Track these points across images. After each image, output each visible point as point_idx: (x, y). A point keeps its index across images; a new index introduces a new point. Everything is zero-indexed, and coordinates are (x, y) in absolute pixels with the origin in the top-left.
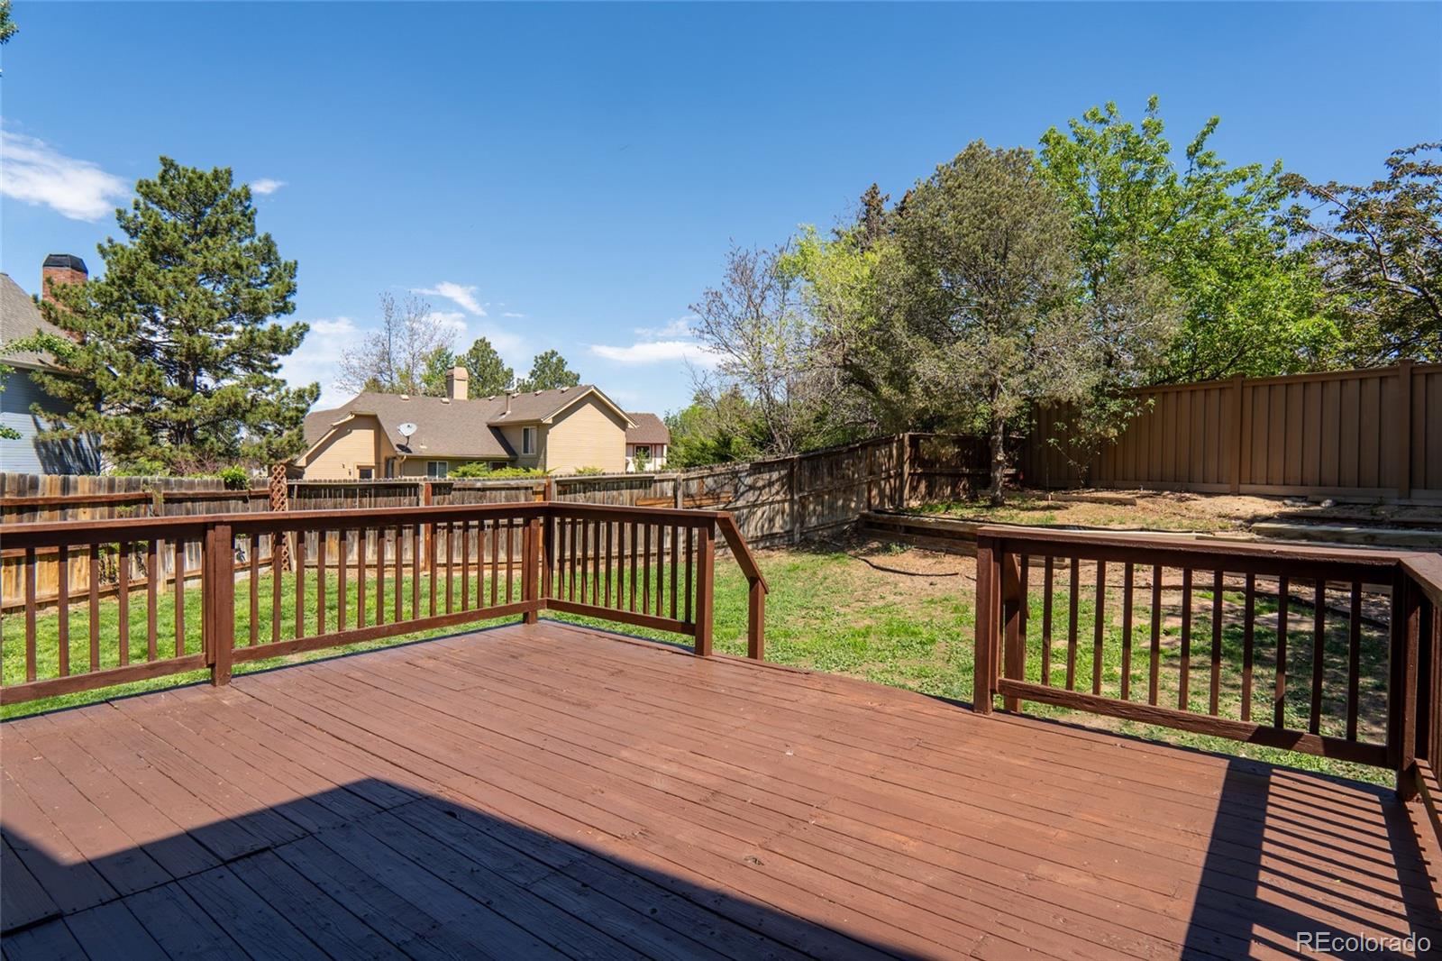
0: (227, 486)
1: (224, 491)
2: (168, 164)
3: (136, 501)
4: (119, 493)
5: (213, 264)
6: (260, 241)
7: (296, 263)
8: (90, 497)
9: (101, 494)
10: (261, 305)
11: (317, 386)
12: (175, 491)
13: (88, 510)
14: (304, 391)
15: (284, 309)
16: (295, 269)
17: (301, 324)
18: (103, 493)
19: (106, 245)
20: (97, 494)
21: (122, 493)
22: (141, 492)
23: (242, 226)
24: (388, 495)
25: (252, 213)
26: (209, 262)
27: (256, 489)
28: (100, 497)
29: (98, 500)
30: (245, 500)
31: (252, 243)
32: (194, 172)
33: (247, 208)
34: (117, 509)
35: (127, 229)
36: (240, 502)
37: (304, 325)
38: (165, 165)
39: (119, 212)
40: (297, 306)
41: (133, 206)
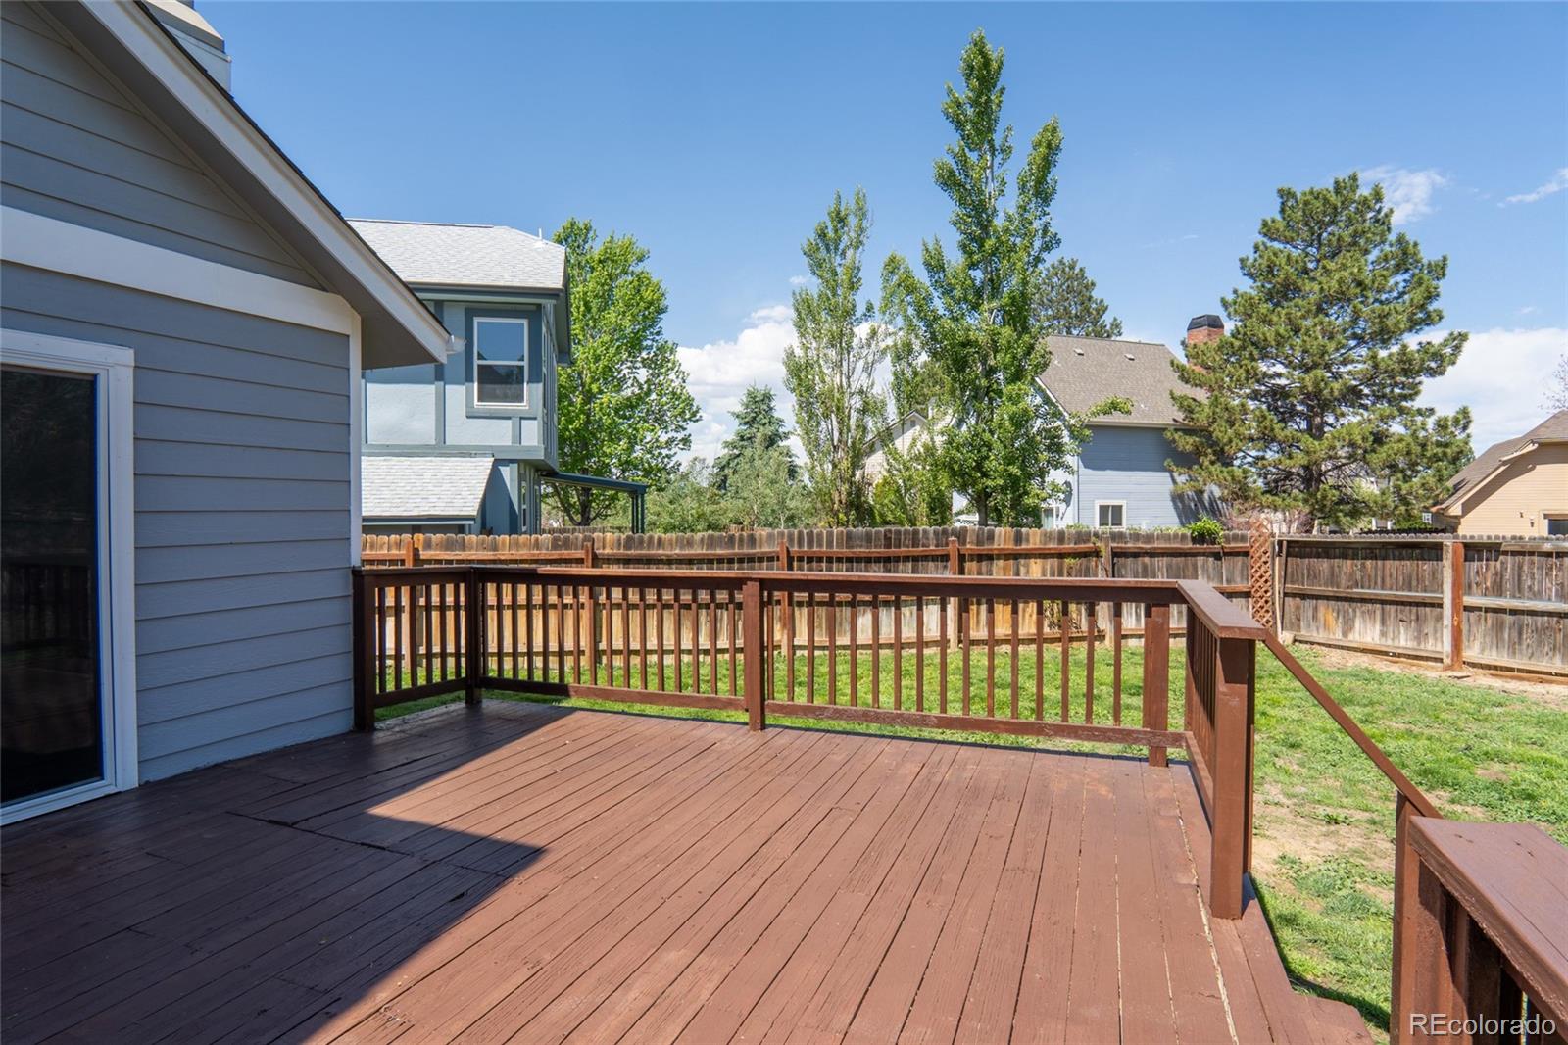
0: (1194, 540)
1: (1190, 545)
2: (1285, 195)
3: (1085, 554)
4: (1069, 546)
5: (1329, 288)
6: (1391, 245)
7: (1445, 259)
8: (1040, 549)
9: (1051, 546)
10: (1390, 322)
11: (1465, 412)
12: (1129, 545)
13: (1038, 560)
14: (1446, 419)
15: (1430, 320)
16: (1443, 268)
17: (1456, 333)
18: (1053, 545)
19: (1230, 297)
20: (1047, 546)
21: (1072, 546)
22: (1091, 545)
23: (1370, 235)
24: (1401, 558)
25: (1386, 215)
26: (1325, 287)
27: (1232, 545)
28: (1049, 549)
29: (1047, 552)
30: (1217, 556)
31: (1382, 251)
32: (1312, 193)
33: (1379, 211)
34: (1068, 561)
35: (1250, 275)
36: (1211, 559)
37: (1460, 335)
38: (1282, 197)
39: (1242, 260)
40: (1444, 313)
41: (1253, 250)
